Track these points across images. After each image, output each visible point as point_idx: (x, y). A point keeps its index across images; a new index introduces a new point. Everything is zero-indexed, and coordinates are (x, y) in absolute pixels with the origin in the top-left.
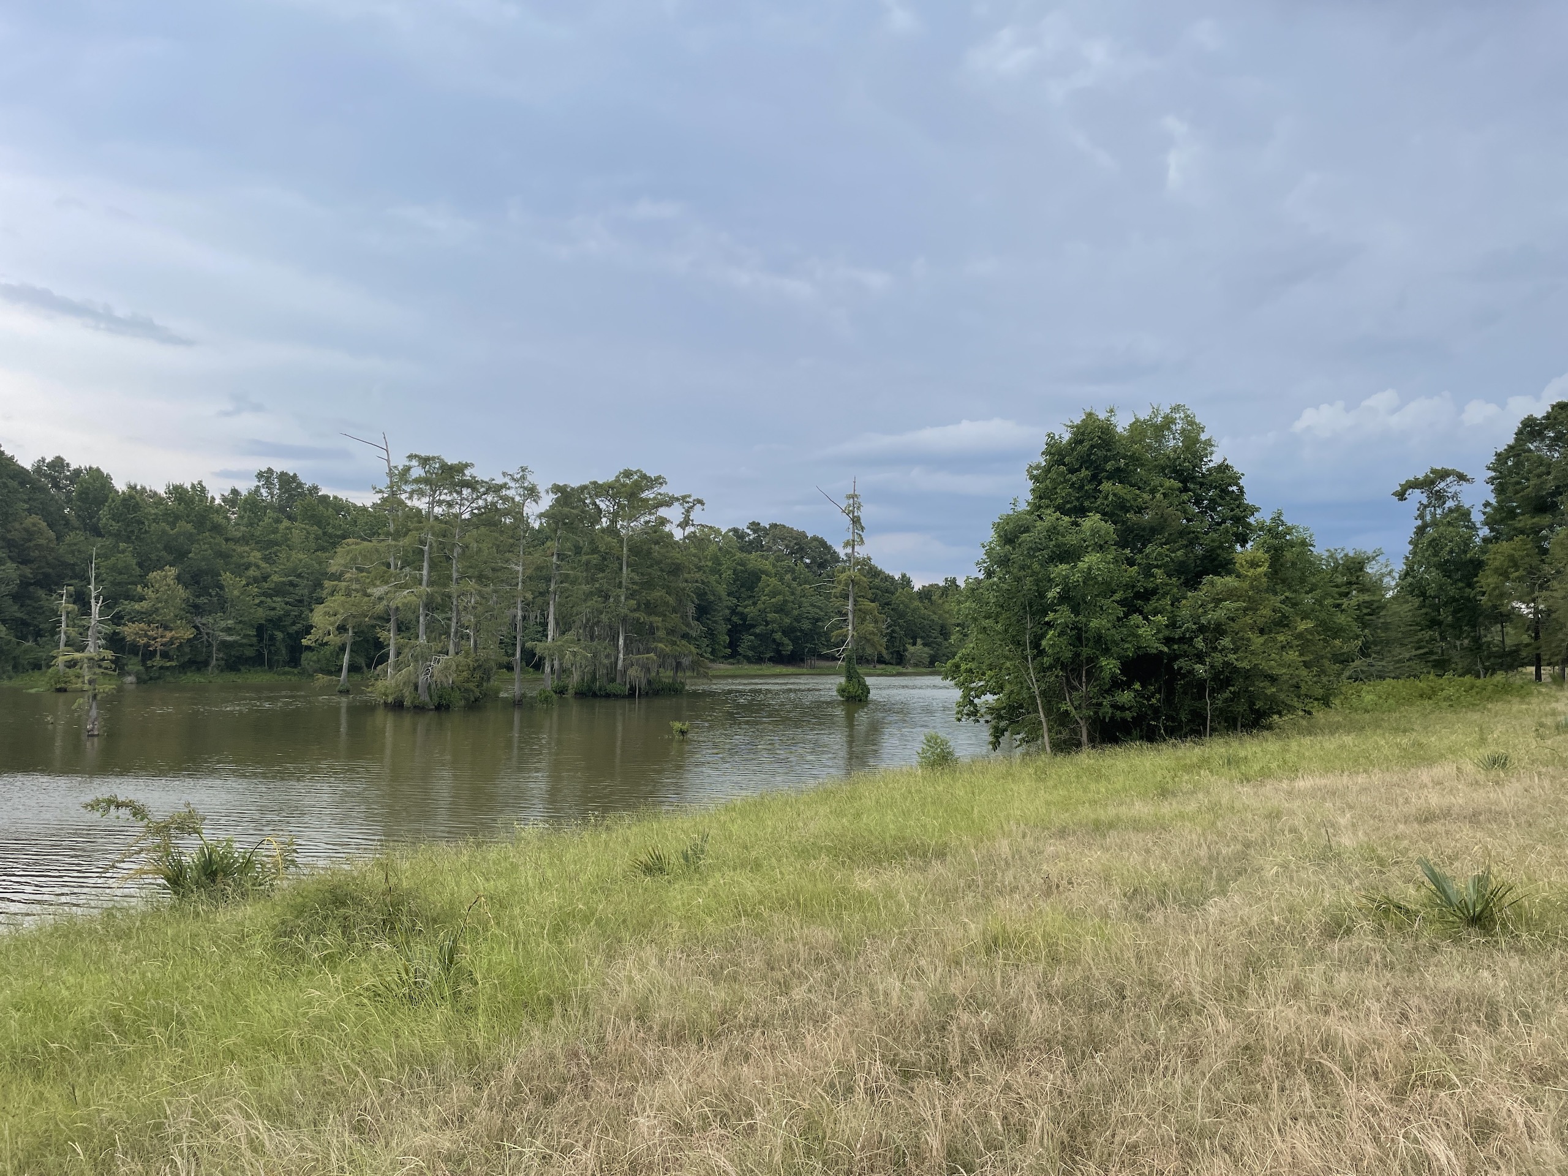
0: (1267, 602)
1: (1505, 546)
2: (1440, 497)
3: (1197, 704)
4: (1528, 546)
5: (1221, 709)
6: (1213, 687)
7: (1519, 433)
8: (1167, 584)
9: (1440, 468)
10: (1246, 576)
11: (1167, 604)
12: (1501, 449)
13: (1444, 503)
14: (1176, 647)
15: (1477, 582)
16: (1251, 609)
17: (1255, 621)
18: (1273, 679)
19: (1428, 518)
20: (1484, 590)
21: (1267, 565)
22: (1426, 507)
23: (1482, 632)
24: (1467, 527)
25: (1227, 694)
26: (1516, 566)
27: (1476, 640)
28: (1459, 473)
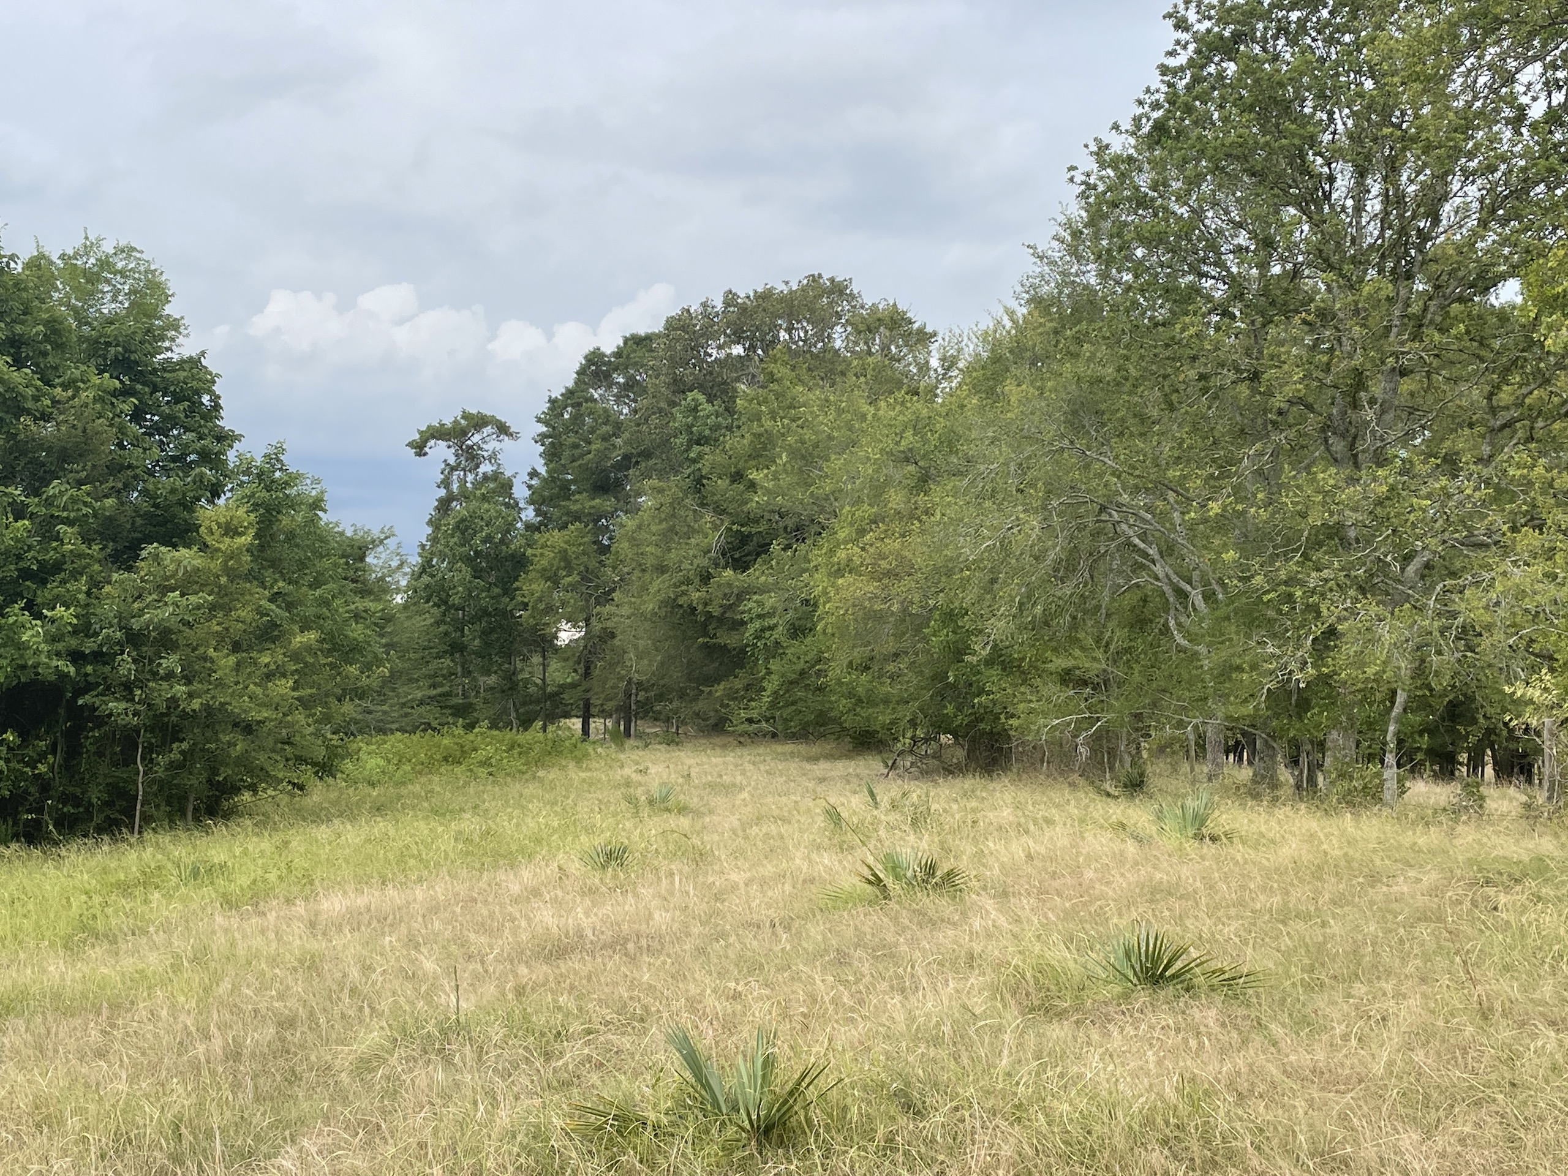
0: (248, 597)
1: (556, 538)
2: (471, 457)
3: (122, 773)
4: (586, 539)
5: (161, 781)
6: (151, 744)
7: (581, 372)
8: (81, 556)
9: (474, 412)
10: (218, 550)
11: (79, 591)
12: (557, 393)
13: (477, 466)
14: (89, 669)
15: (517, 589)
16: (222, 607)
17: (227, 629)
18: (248, 729)
19: (455, 487)
20: (526, 600)
21: (252, 532)
22: (453, 469)
23: (519, 665)
24: (507, 505)
25: (175, 756)
26: (569, 568)
27: (510, 677)
28: (500, 422)
